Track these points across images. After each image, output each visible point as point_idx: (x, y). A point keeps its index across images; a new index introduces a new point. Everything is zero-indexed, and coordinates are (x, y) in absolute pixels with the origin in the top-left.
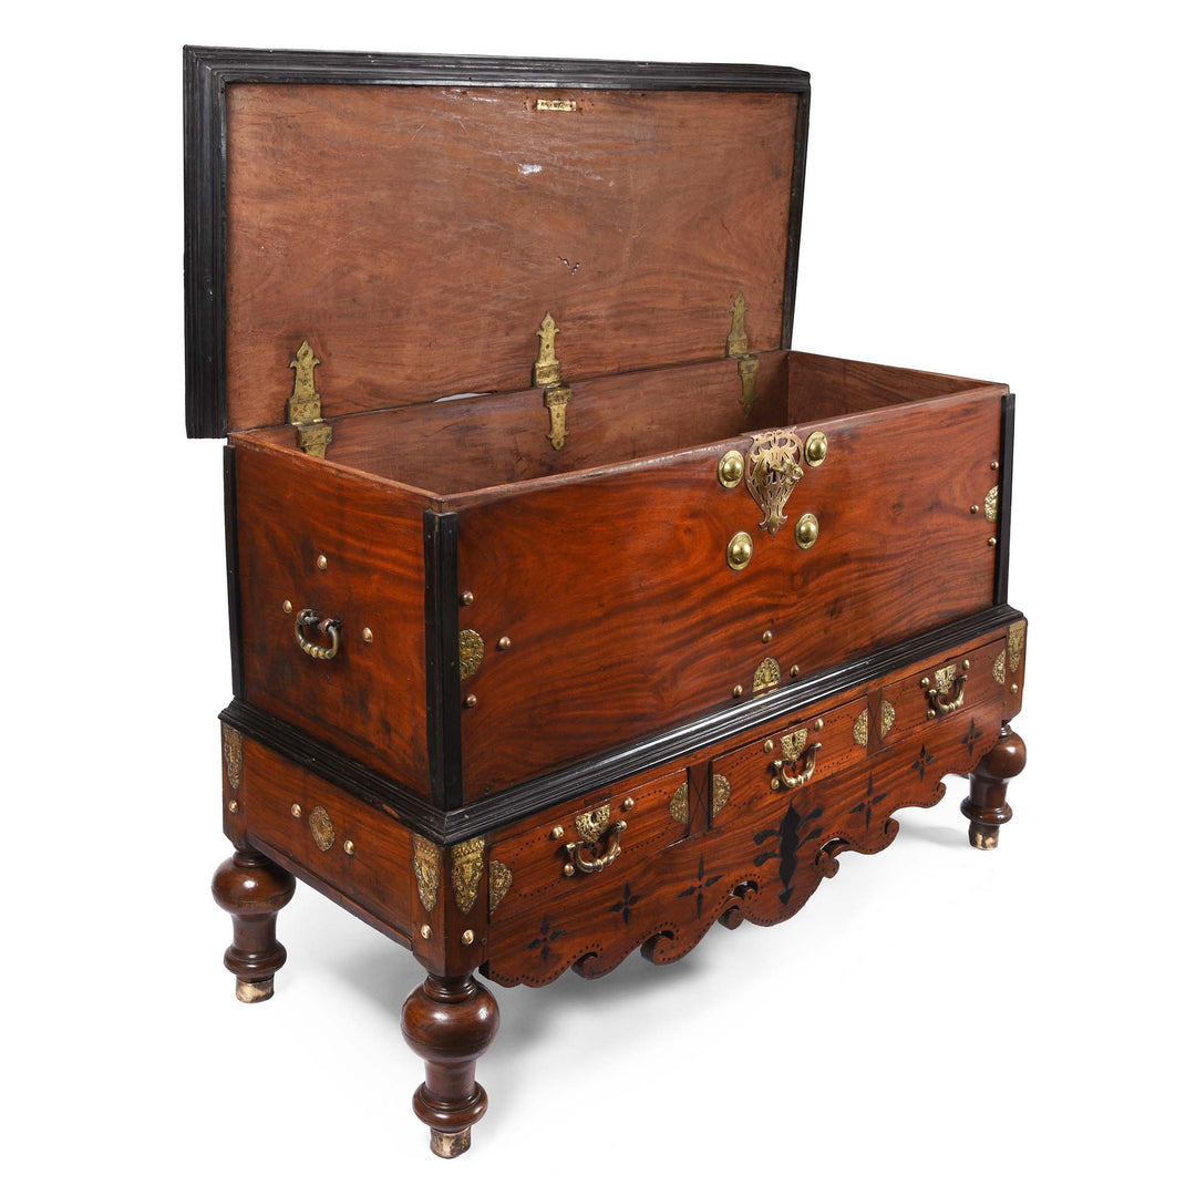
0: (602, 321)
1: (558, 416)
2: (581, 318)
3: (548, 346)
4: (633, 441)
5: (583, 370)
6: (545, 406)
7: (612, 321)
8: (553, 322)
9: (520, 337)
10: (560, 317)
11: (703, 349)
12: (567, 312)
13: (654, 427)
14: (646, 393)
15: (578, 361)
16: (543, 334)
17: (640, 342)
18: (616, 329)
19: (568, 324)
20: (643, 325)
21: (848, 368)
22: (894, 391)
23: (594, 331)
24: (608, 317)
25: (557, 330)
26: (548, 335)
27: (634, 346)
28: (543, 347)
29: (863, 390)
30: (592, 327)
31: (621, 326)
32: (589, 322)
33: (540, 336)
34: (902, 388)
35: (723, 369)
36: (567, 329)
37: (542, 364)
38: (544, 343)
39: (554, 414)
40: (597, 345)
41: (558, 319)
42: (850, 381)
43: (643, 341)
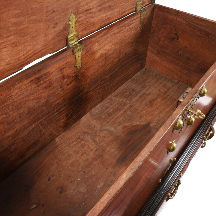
0: (94, 10)
1: (79, 56)
2: (86, 11)
3: (73, 27)
4: (105, 54)
5: (87, 32)
6: (73, 55)
7: (98, 8)
8: (74, 16)
9: (60, 27)
10: (78, 12)
11: (129, 10)
12: (80, 10)
13: (113, 47)
14: (111, 35)
15: (85, 29)
16: (70, 23)
17: (108, 14)
18: (100, 11)
19: (81, 15)
20: (110, 7)
21: (179, 14)
22: (197, 26)
23: (91, 15)
24: (96, 7)
25: (76, 19)
26: (72, 23)
27: (106, 16)
28: (71, 28)
29: (184, 23)
30: (90, 13)
31: (102, 10)
32: (89, 12)
33: (69, 24)
34: (201, 25)
35: (135, 17)
36: (80, 17)
37: (71, 36)
38: (71, 26)
39: (77, 57)
40: (92, 20)
41: (76, 14)
42: (179, 19)
43: (109, 13)
